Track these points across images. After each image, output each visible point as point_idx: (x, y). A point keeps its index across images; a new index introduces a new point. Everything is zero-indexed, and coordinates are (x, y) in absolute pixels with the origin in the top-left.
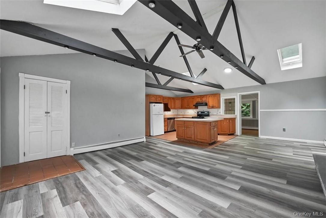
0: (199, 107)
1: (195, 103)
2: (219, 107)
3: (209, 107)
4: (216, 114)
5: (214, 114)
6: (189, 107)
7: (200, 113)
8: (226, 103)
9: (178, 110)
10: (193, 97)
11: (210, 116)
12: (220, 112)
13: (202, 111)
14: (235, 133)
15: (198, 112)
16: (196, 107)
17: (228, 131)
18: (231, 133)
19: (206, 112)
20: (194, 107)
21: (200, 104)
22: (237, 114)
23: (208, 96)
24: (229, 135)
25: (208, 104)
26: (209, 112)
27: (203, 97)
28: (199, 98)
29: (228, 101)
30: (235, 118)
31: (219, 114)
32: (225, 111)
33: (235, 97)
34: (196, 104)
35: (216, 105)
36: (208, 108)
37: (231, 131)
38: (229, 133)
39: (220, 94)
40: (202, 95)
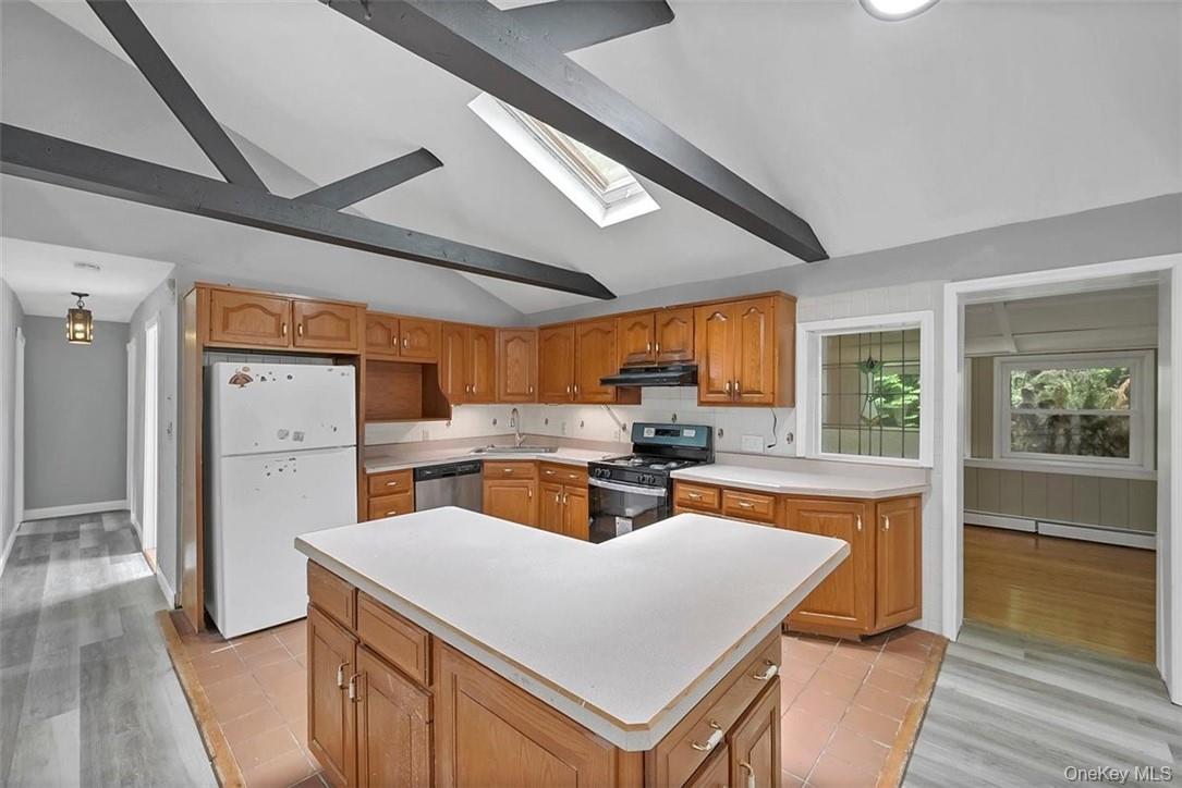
0: (644, 390)
1: (619, 366)
2: (783, 397)
3: (712, 397)
4: (760, 450)
5: (745, 449)
6: (581, 390)
7: (649, 433)
8: (834, 369)
9: (518, 407)
10: (606, 326)
11: (717, 456)
12: (791, 438)
13: (666, 420)
14: (919, 616)
15: (638, 428)
16: (625, 390)
17: (867, 609)
18: (884, 624)
19: (689, 427)
20: (611, 389)
21: (648, 370)
22: (938, 455)
23: (704, 313)
24: (867, 641)
25: (702, 370)
26: (710, 430)
27: (668, 324)
28: (644, 327)
29: (851, 356)
30: (918, 497)
31: (782, 448)
32: (824, 426)
33: (924, 320)
34: (623, 371)
35: (764, 383)
36: (701, 403)
37: (886, 604)
38: (868, 630)
39: (794, 300)
40: (661, 309)
